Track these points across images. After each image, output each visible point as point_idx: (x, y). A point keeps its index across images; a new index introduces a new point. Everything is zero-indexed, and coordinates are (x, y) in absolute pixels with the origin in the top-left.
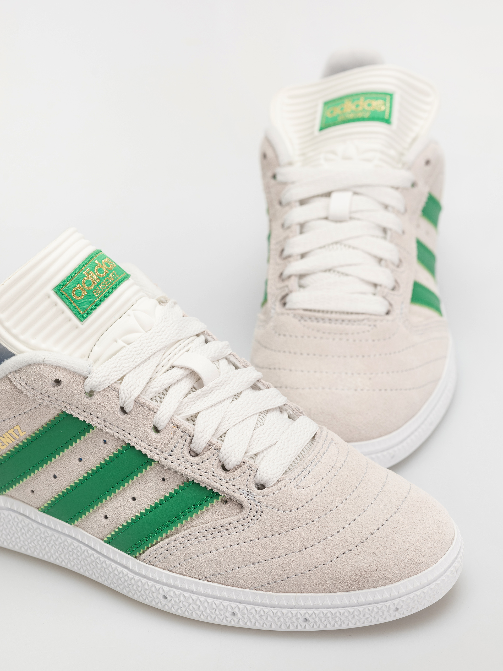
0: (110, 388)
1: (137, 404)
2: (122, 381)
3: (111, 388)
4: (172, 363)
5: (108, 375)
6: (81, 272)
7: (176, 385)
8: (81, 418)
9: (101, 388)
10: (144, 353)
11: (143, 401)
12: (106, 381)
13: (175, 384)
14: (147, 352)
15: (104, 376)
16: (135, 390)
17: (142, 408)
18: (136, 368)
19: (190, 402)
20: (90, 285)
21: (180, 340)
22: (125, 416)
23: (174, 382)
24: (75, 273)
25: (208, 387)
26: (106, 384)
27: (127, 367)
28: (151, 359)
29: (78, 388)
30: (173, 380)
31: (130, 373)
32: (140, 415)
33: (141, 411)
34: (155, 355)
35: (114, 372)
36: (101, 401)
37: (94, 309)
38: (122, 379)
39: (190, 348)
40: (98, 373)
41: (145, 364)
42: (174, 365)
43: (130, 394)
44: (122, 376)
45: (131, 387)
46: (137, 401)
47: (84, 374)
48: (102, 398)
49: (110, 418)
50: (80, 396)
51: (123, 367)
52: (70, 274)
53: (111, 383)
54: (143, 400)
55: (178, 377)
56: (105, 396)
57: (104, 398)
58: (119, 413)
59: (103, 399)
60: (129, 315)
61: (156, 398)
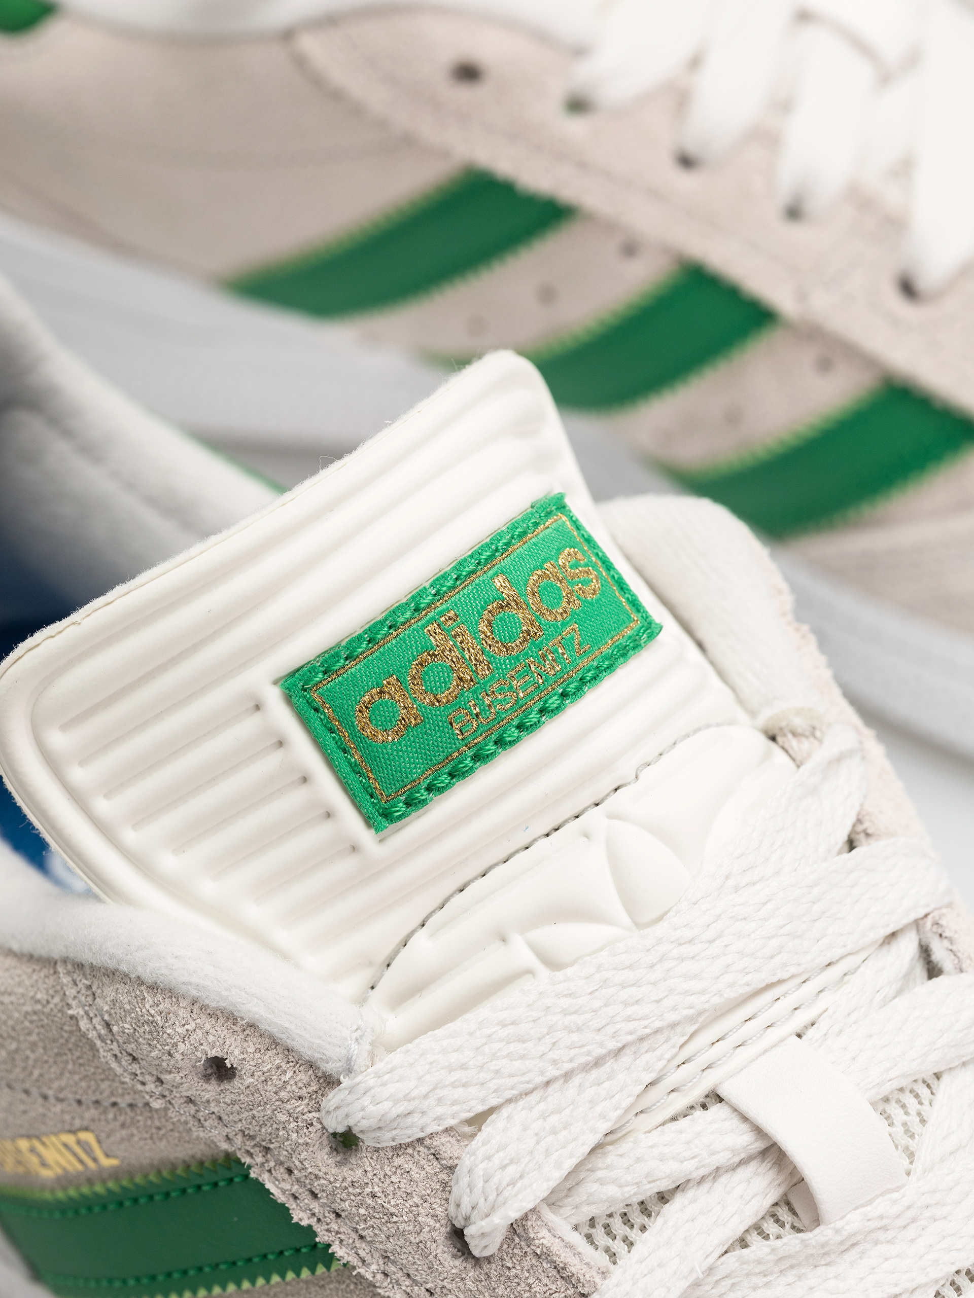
0: (421, 1149)
1: (517, 1240)
2: (480, 1130)
3: (429, 1148)
4: (717, 1085)
5: (426, 1096)
6: (415, 626)
7: (706, 1186)
8: (300, 1216)
9: (387, 1139)
10: (599, 1030)
11: (543, 1238)
12: (409, 1120)
13: (702, 1180)
14: (610, 1030)
15: (407, 1098)
16: (519, 1185)
17: (534, 1261)
18: (551, 1089)
19: (748, 1275)
20: (441, 687)
21: (780, 982)
22: (464, 1264)
23: (697, 1175)
24: (390, 627)
25: (837, 1231)
26: (409, 1132)
27: (512, 1076)
28: (626, 1058)
29: (298, 1109)
30: (697, 1169)
31: (521, 1103)
32: (523, 1285)
33: (528, 1271)
34: (645, 1045)
35: (454, 1085)
36: (380, 1184)
37: (441, 790)
38: (478, 1120)
39: (820, 1016)
40: (386, 1077)
41: (595, 1074)
42: (723, 1093)
43: (491, 1198)
44: (480, 1108)
45: (503, 1168)
46: (520, 1231)
47: (329, 1067)
48: (384, 1177)
49: (406, 1256)
50: (301, 1141)
51: (497, 1072)
52: (367, 627)
53: (429, 1130)
54: (544, 1232)
55: (723, 1158)
56: (399, 1171)
57: (394, 1179)
58: (443, 1252)
59: (388, 1181)
60: (587, 836)
61: (611, 1219)
